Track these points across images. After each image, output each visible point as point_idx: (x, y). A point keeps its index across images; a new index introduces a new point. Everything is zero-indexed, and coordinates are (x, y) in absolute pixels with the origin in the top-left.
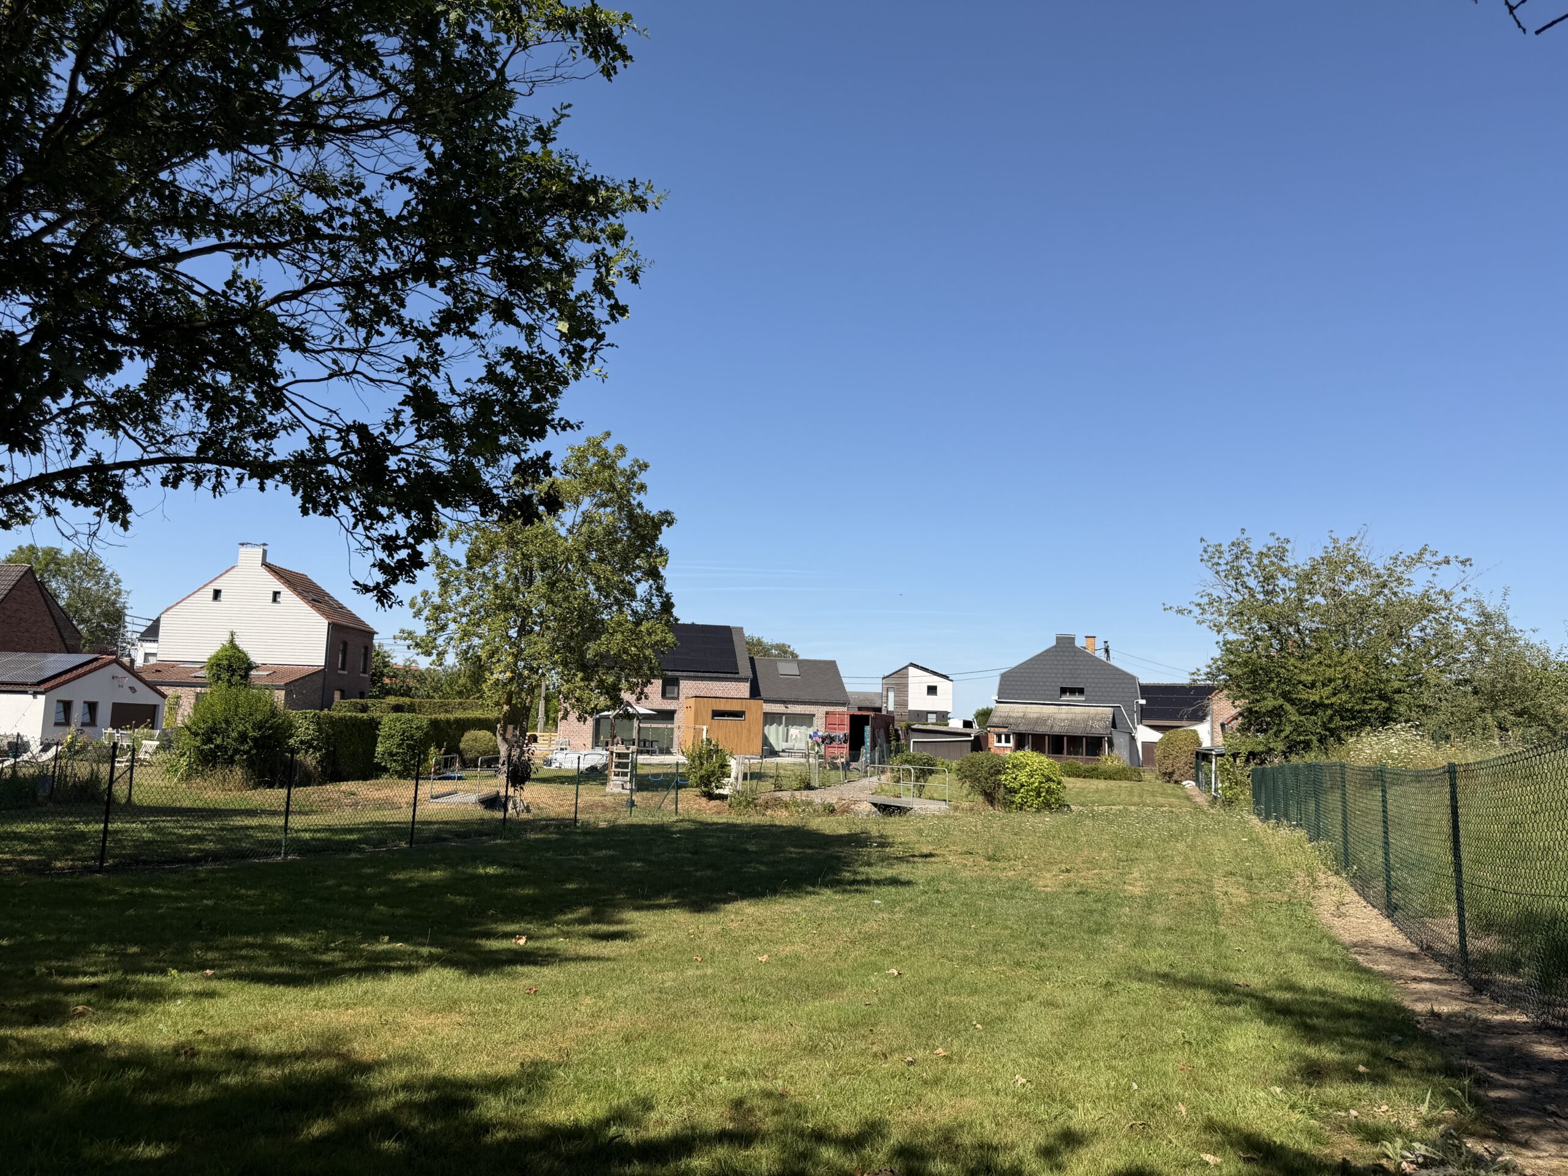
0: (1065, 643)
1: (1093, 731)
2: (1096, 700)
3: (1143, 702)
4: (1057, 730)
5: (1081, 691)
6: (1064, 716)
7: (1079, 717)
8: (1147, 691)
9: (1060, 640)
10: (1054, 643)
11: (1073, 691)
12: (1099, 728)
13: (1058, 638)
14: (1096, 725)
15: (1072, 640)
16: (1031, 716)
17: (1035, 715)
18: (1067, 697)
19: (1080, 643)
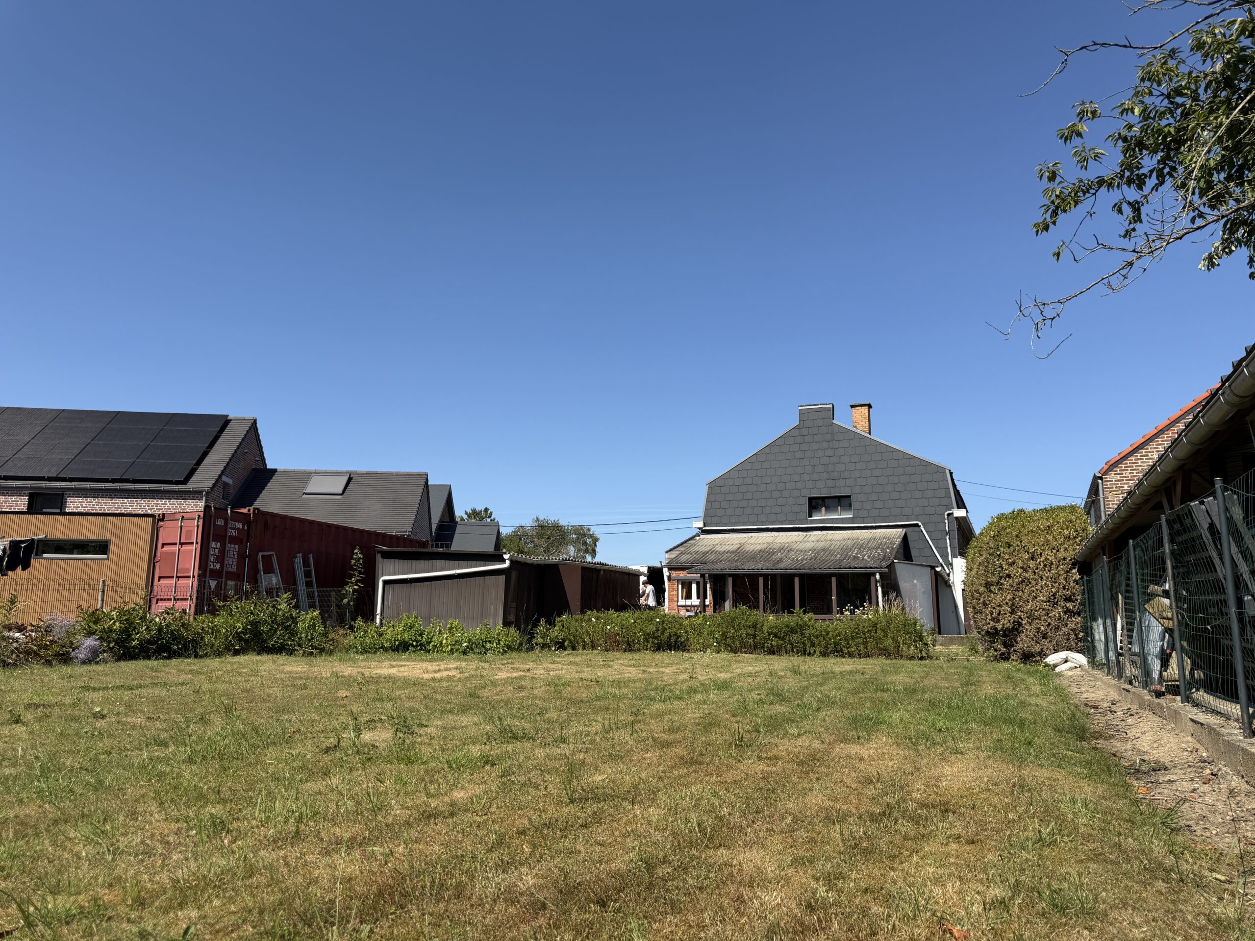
0: (815, 421)
1: (856, 564)
2: (873, 518)
7: (836, 546)
9: (808, 415)
10: (796, 422)
11: (832, 505)
12: (869, 560)
13: (802, 414)
14: (865, 557)
15: (828, 413)
16: (750, 548)
18: (819, 517)
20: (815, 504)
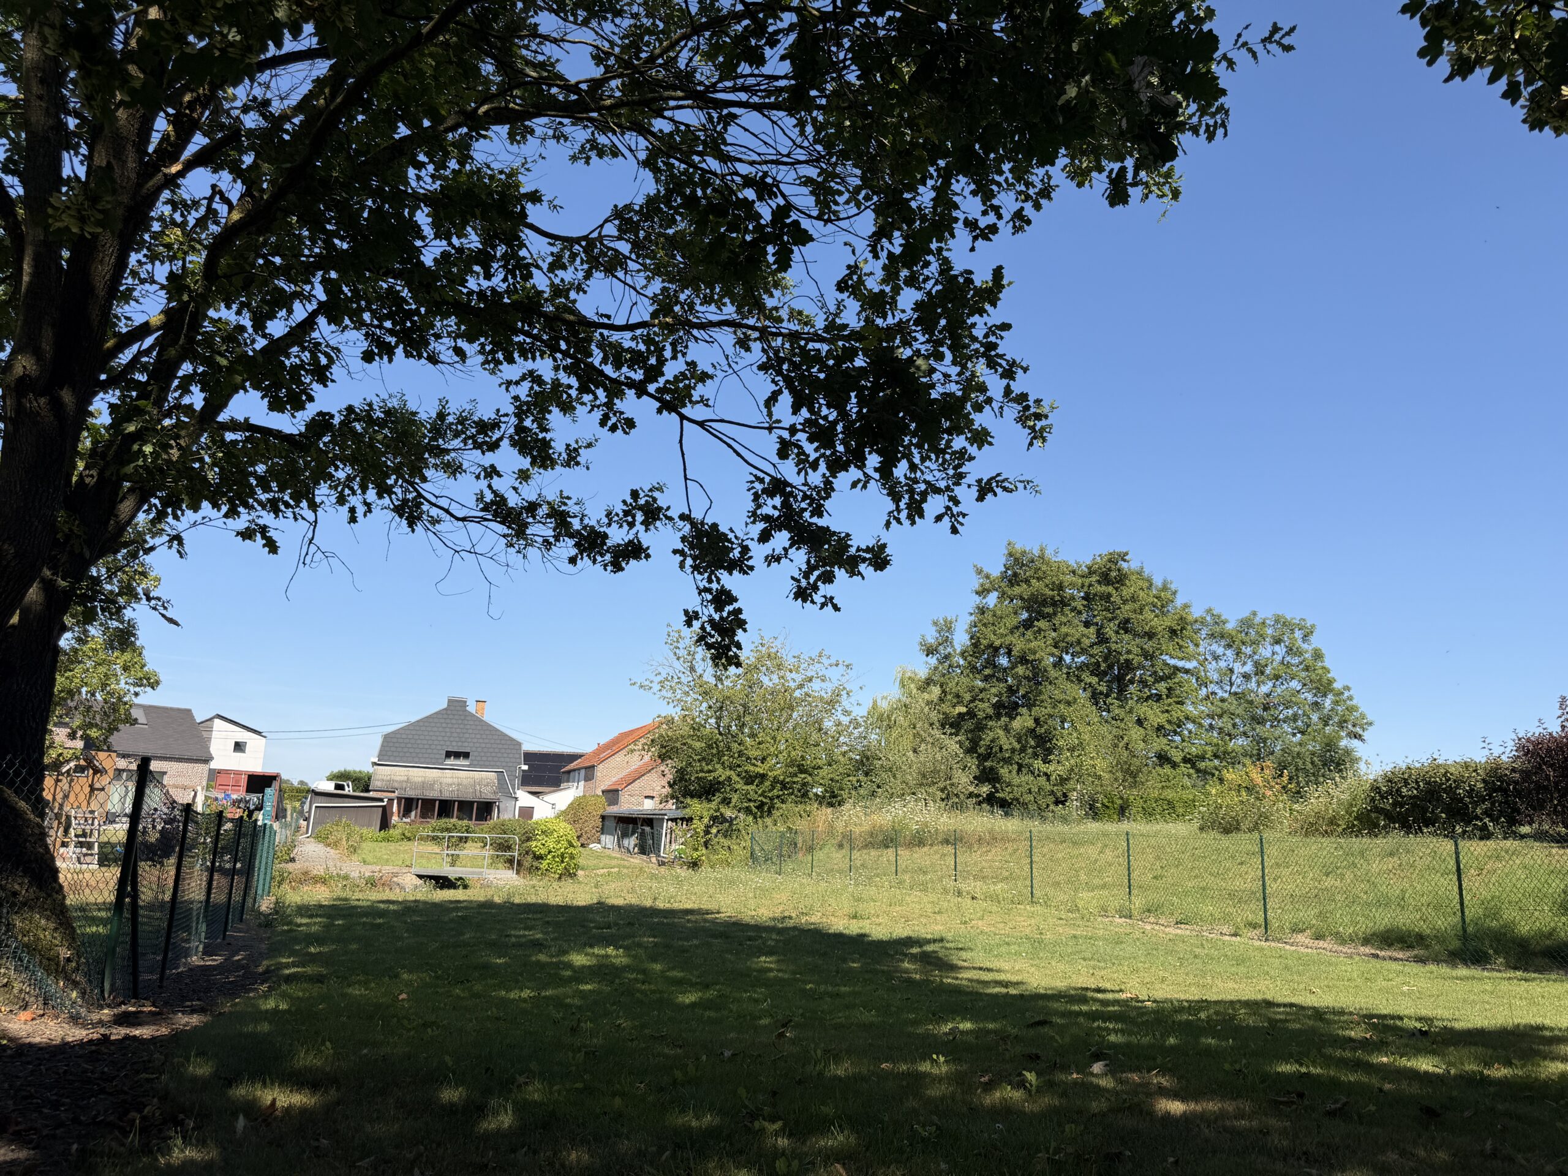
0: (457, 706)
1: (483, 796)
2: (482, 765)
3: (525, 767)
4: (446, 795)
5: (466, 755)
6: (450, 781)
7: (465, 782)
8: (529, 757)
9: (451, 702)
10: (445, 706)
11: (457, 755)
12: (487, 794)
13: (449, 701)
14: (485, 790)
15: (463, 703)
16: (416, 779)
17: (420, 780)
18: (451, 761)
19: (471, 708)
20: (449, 754)
